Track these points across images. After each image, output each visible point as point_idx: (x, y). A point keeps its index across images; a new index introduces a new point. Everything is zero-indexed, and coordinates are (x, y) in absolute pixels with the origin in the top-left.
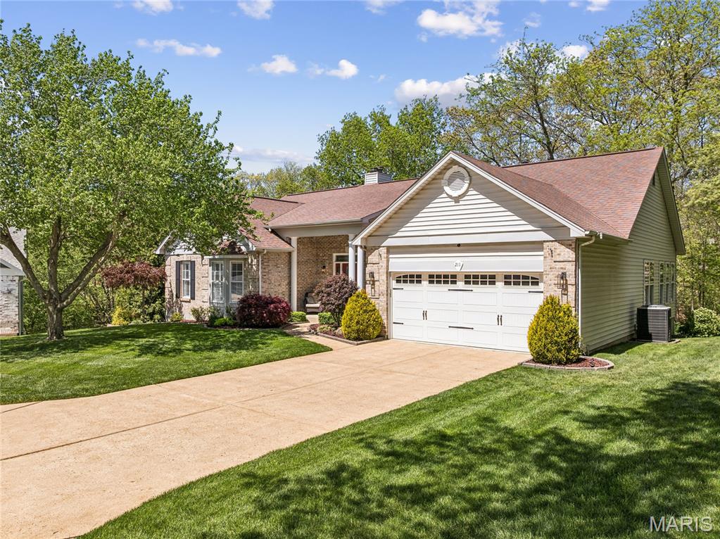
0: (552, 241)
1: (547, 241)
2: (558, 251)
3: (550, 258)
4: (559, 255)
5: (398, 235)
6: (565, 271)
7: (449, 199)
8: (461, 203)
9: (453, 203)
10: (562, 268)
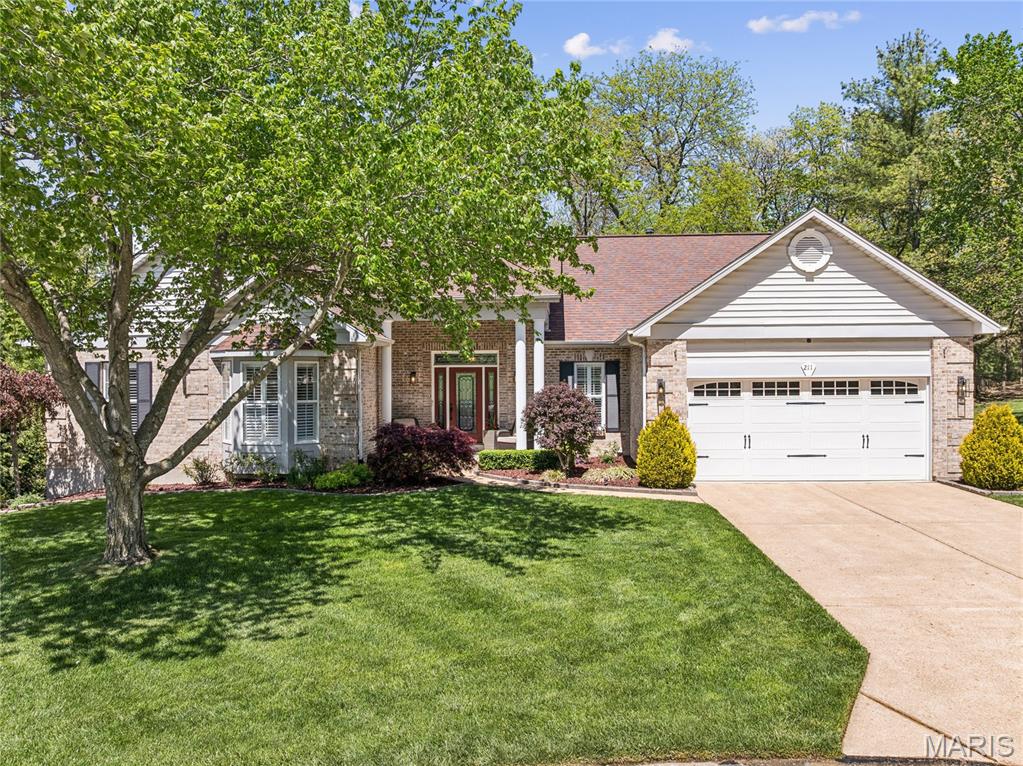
0: (945, 338)
1: (939, 338)
2: (953, 351)
3: (942, 358)
4: (954, 355)
5: (708, 322)
6: (961, 375)
7: (796, 275)
8: (816, 281)
9: (804, 281)
10: (958, 372)
